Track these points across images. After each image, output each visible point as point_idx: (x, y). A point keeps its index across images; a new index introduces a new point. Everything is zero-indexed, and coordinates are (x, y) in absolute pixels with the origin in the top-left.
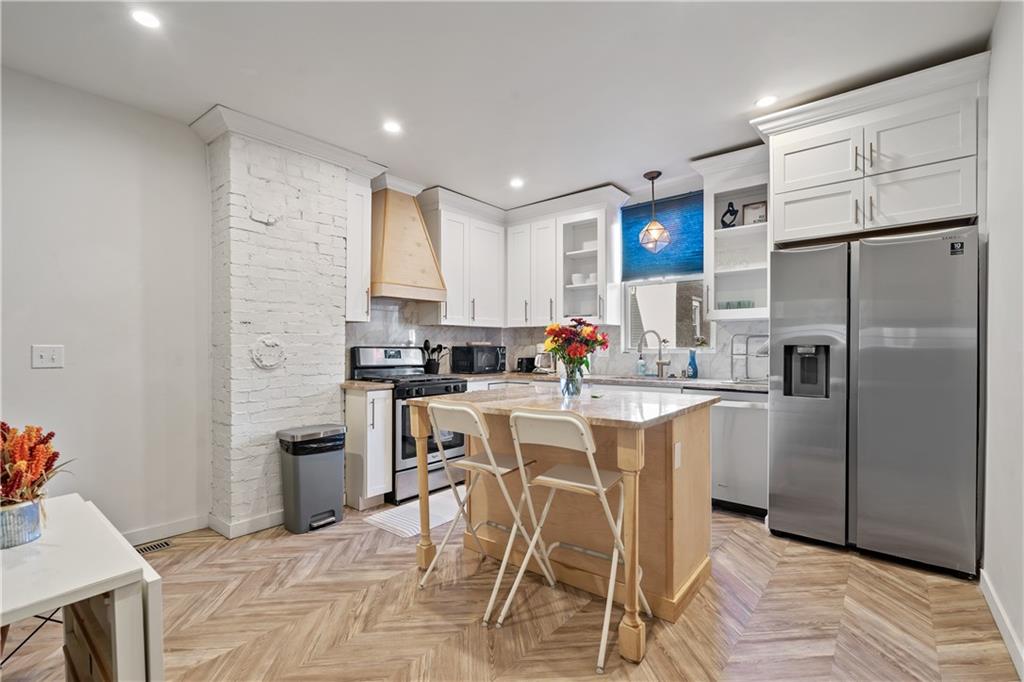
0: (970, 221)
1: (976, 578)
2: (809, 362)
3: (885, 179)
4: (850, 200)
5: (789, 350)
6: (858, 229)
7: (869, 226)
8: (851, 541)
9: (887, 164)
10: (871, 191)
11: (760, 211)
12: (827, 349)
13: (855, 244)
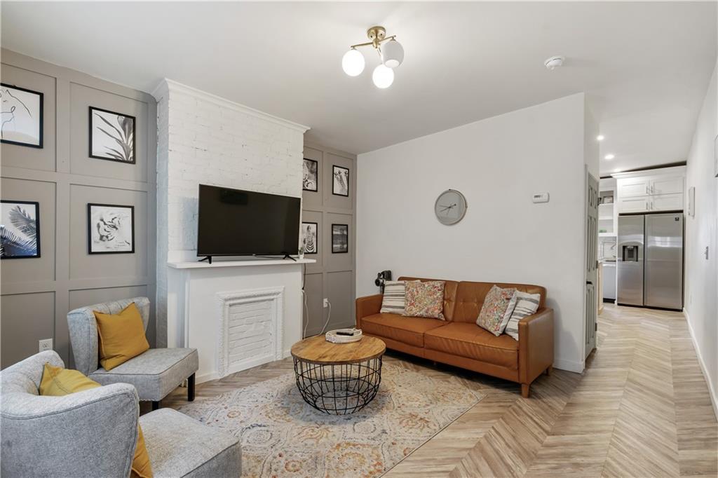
0: (682, 211)
1: (682, 311)
2: (631, 251)
3: (656, 197)
4: (645, 202)
5: (624, 247)
6: (647, 211)
7: (651, 210)
8: (645, 304)
9: (657, 193)
10: (652, 200)
11: (611, 199)
12: (637, 247)
13: (646, 216)
